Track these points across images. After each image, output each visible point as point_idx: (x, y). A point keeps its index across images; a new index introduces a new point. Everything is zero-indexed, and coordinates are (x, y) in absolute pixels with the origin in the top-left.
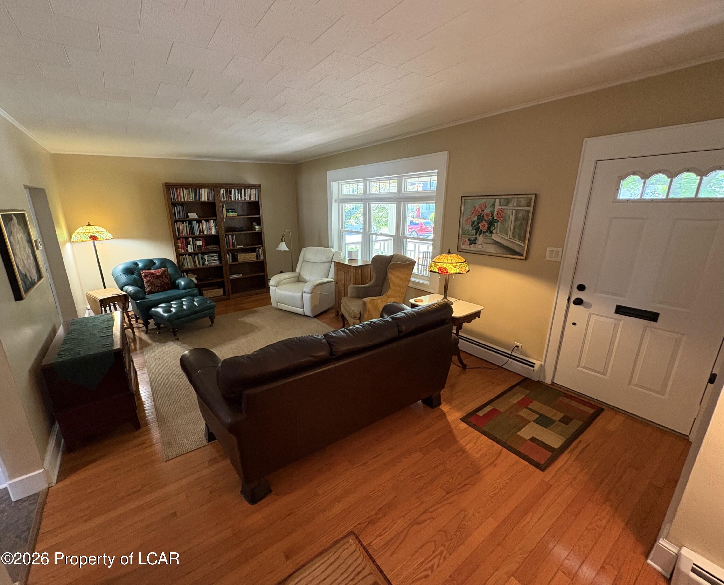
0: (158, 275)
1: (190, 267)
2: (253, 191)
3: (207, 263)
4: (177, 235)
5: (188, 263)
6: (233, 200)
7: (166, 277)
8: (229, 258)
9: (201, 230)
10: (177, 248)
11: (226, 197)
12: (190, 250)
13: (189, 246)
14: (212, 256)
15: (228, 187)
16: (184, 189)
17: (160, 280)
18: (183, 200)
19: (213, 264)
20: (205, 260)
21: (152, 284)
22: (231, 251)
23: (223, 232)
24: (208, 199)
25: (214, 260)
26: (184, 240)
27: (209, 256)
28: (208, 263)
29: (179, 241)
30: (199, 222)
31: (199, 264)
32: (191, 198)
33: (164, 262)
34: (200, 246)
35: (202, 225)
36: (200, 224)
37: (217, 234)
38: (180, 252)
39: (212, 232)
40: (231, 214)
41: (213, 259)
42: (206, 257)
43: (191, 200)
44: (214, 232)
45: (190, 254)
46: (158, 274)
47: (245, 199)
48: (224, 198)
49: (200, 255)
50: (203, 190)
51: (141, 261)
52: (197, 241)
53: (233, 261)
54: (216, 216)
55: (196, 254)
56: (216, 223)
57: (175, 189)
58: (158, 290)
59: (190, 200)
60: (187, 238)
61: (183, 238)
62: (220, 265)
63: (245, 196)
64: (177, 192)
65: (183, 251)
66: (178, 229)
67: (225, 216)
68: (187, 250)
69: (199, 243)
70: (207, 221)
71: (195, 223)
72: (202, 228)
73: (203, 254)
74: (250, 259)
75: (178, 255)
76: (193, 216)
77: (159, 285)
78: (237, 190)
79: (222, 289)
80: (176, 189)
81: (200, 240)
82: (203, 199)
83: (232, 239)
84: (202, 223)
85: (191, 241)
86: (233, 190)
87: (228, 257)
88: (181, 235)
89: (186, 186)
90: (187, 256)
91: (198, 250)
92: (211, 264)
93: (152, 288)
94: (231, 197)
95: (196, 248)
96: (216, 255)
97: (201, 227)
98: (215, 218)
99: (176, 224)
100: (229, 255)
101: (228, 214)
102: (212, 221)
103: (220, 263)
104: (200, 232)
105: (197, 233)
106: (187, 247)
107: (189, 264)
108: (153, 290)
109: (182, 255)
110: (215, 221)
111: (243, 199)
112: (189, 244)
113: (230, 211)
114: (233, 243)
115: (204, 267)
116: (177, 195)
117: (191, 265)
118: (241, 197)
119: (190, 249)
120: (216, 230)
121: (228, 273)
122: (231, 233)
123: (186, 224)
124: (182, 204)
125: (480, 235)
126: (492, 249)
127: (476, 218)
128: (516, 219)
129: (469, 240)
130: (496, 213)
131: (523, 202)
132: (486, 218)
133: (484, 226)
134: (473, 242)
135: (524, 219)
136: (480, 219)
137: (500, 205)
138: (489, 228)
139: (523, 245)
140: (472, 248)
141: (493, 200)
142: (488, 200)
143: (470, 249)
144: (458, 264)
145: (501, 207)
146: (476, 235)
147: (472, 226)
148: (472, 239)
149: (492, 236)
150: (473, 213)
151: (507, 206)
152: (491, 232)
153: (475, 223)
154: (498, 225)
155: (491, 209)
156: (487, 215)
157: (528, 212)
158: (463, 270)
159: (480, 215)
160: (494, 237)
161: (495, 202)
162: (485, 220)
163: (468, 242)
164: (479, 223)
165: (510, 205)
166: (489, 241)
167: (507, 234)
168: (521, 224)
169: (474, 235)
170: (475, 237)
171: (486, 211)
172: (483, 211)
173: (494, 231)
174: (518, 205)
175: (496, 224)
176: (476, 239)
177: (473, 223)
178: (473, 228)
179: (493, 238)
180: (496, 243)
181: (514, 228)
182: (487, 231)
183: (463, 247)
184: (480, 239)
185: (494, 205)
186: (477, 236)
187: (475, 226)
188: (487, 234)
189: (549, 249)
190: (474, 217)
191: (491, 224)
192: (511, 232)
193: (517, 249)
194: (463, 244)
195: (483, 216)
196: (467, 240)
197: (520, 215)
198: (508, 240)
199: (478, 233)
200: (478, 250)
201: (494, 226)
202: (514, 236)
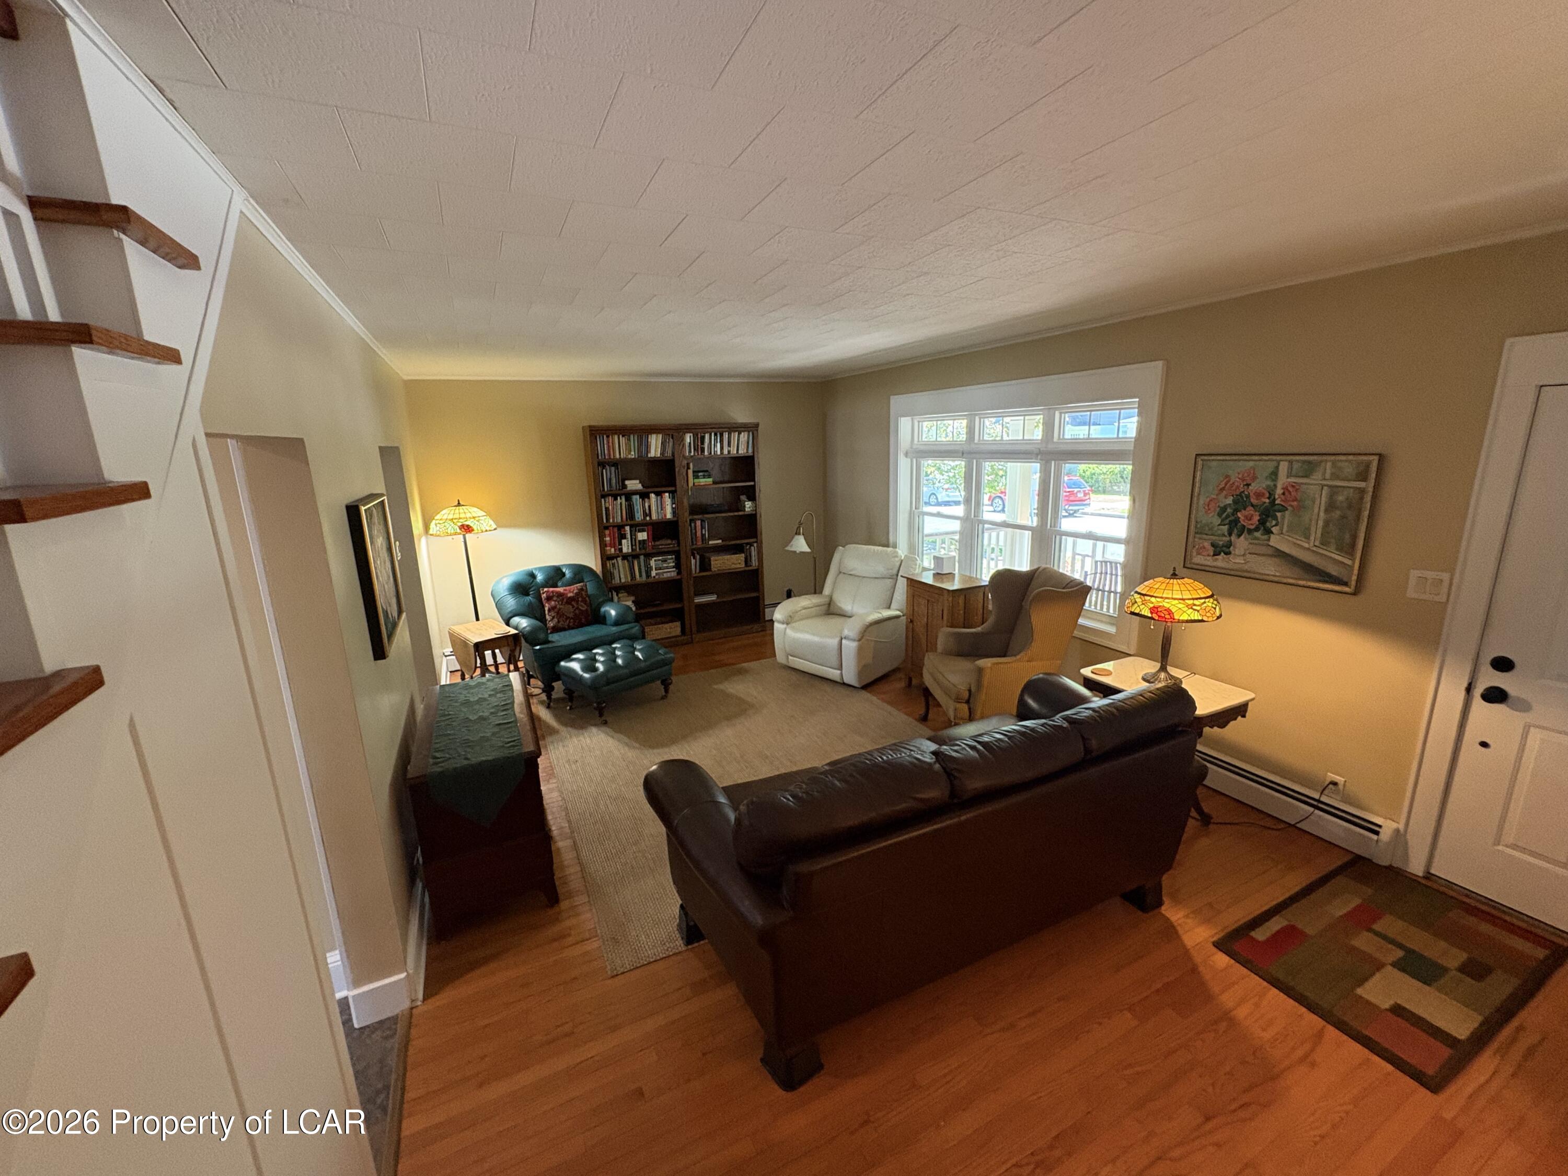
0: (570, 597)
1: (623, 580)
2: (744, 436)
3: (654, 573)
4: (605, 521)
5: (622, 574)
6: (706, 453)
7: (584, 601)
8: (694, 563)
9: (647, 511)
10: (603, 545)
11: (695, 450)
12: (625, 550)
13: (624, 541)
14: (665, 561)
15: (699, 430)
16: (621, 436)
17: (573, 607)
18: (618, 456)
19: (665, 575)
20: (651, 568)
21: (559, 614)
22: (699, 550)
23: (687, 514)
24: (662, 454)
25: (667, 568)
26: (616, 530)
27: (659, 560)
28: (657, 574)
29: (607, 532)
30: (644, 496)
31: (641, 576)
32: (633, 453)
33: (580, 572)
34: (644, 541)
35: (649, 502)
36: (646, 500)
37: (675, 519)
38: (609, 553)
39: (665, 516)
40: (703, 481)
41: (665, 565)
42: (653, 563)
43: (633, 455)
44: (669, 516)
45: (625, 557)
46: (570, 595)
47: (729, 452)
48: (690, 452)
49: (642, 557)
50: (654, 436)
51: (540, 569)
52: (640, 531)
53: (700, 571)
54: (675, 486)
55: (636, 556)
56: (673, 498)
57: (605, 436)
58: (568, 626)
59: (630, 456)
60: (620, 527)
61: (614, 527)
62: (679, 577)
63: (729, 445)
64: (608, 442)
65: (613, 550)
66: (607, 509)
67: (691, 484)
68: (621, 550)
69: (642, 536)
70: (658, 494)
71: (636, 499)
72: (649, 507)
73: (648, 556)
74: (733, 566)
75: (605, 558)
76: (633, 485)
77: (571, 615)
78: (716, 435)
79: (678, 624)
80: (608, 437)
81: (643, 531)
82: (652, 454)
83: (702, 527)
84: (649, 498)
85: (628, 532)
86: (707, 436)
87: (693, 561)
88: (611, 521)
89: (624, 431)
90: (619, 559)
91: (640, 549)
92: (661, 577)
93: (559, 622)
94: (703, 450)
95: (636, 545)
96: (672, 558)
97: (647, 505)
98: (673, 489)
99: (603, 500)
100: (694, 558)
101: (696, 480)
102: (667, 494)
103: (679, 573)
104: (645, 515)
105: (639, 516)
106: (620, 544)
107: (622, 576)
108: (560, 625)
109: (611, 558)
110: (673, 493)
111: (726, 452)
112: (625, 538)
113: (700, 474)
114: (703, 535)
115: (650, 580)
116: (609, 447)
117: (626, 577)
118: (722, 448)
119: (626, 547)
120: (674, 512)
121: (692, 593)
122: (700, 516)
123: (622, 501)
124: (615, 464)
125: (1239, 536)
126: (1270, 568)
127: (1229, 501)
128: (1331, 506)
129: (1213, 545)
130: (1279, 491)
131: (1349, 470)
132: (1254, 501)
133: (1249, 518)
134: (1222, 549)
135: (1350, 507)
136: (1241, 502)
137: (1289, 475)
138: (1262, 522)
139: (1349, 562)
140: (1220, 562)
141: (1275, 464)
142: (1261, 463)
143: (1215, 564)
144: (1196, 602)
145: (1292, 480)
146: (1230, 534)
147: (1220, 515)
148: (1221, 543)
149: (1269, 540)
150: (1222, 489)
151: (1306, 476)
152: (1268, 532)
153: (1229, 510)
154: (1286, 518)
155: (1269, 483)
156: (1259, 495)
157: (1362, 491)
158: (1208, 614)
159: (1240, 495)
160: (1275, 541)
161: (1277, 468)
162: (1252, 506)
163: (1211, 551)
164: (1236, 511)
165: (1317, 477)
166: (1264, 550)
167: (1307, 538)
168: (1343, 517)
169: (1224, 535)
170: (1228, 539)
171: (1254, 487)
172: (1248, 485)
173: (1274, 529)
174: (1335, 476)
175: (1279, 514)
176: (1229, 544)
177: (1224, 509)
178: (1222, 521)
179: (1271, 543)
180: (1280, 554)
181: (1327, 523)
182: (1257, 529)
183: (1198, 559)
184: (1241, 544)
185: (1274, 474)
186: (1233, 538)
187: (1228, 516)
188: (1257, 534)
189: (1414, 574)
190: (1226, 497)
191: (1268, 514)
192: (1316, 533)
193: (1333, 570)
194: (1199, 554)
195: (1248, 497)
196: (1207, 544)
197: (1341, 498)
198: (1308, 549)
199: (1235, 531)
200: (1236, 567)
201: (1276, 518)
202: (1324, 543)
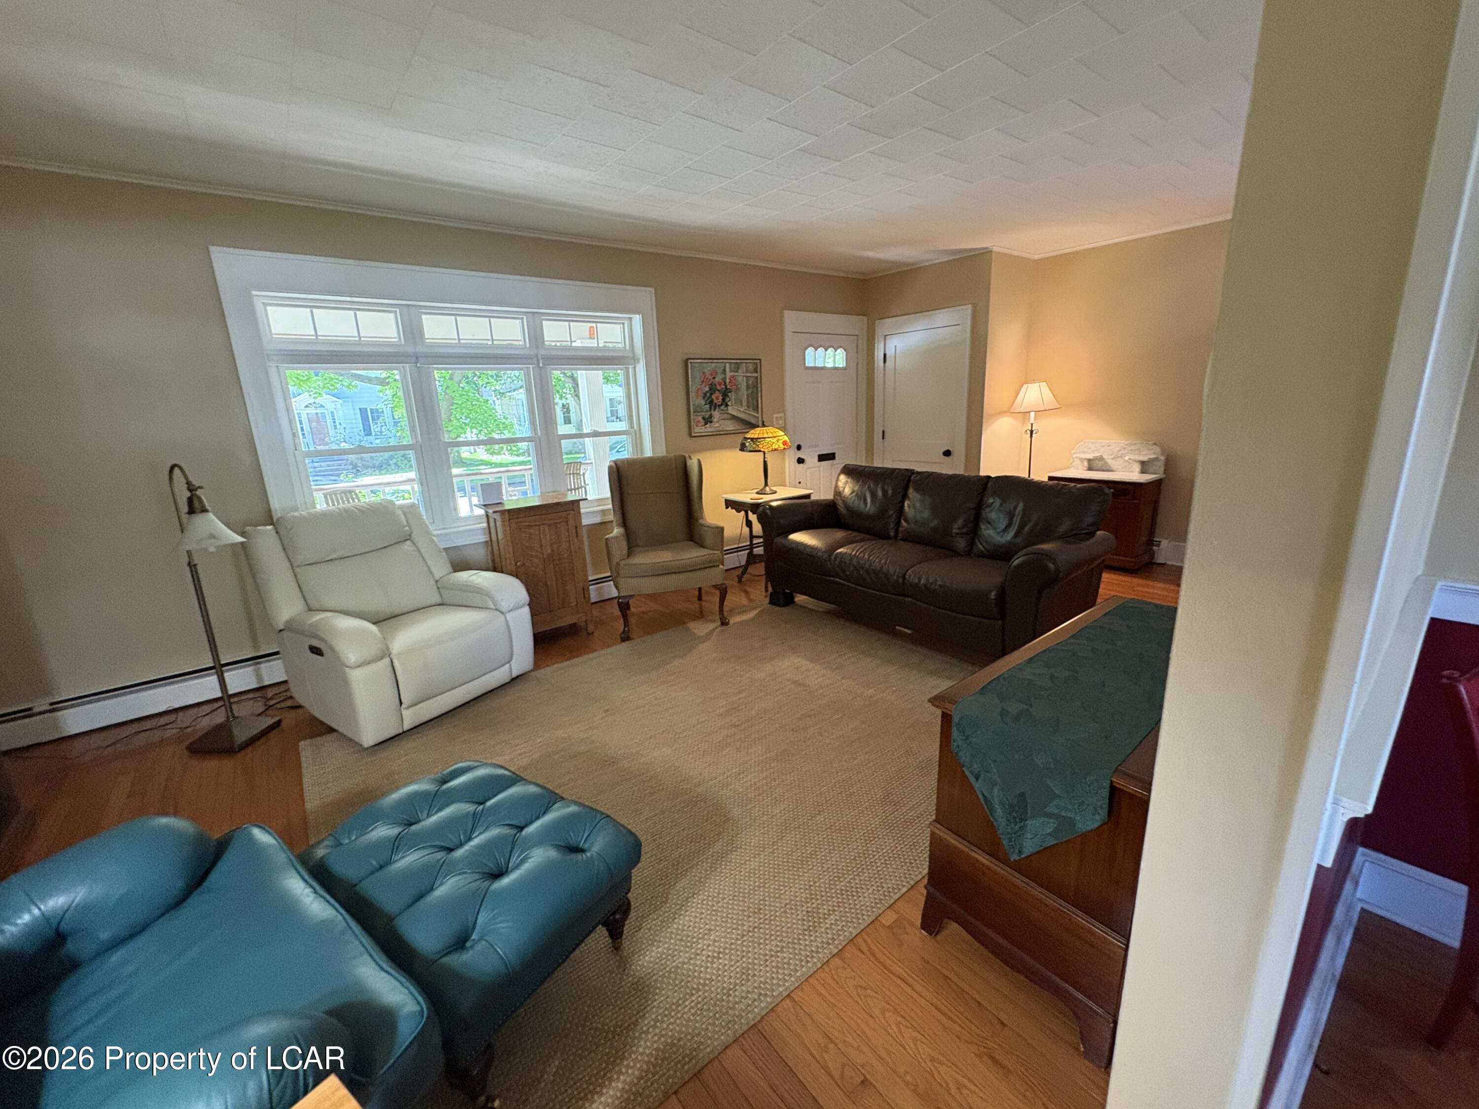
125: (715, 410)
126: (730, 426)
127: (707, 389)
128: (748, 387)
129: (704, 418)
130: (728, 381)
131: (751, 367)
132: (718, 388)
133: (717, 398)
134: (708, 420)
135: (754, 387)
136: (713, 389)
137: (731, 371)
138: (724, 400)
139: (756, 415)
140: (709, 428)
141: (723, 365)
142: (719, 365)
143: (706, 430)
145: (732, 374)
147: (704, 398)
148: (707, 416)
149: (727, 410)
150: (703, 381)
151: (737, 372)
152: (727, 405)
153: (708, 395)
154: (732, 395)
155: (723, 376)
156: (720, 384)
157: (756, 378)
159: (711, 385)
160: (731, 410)
161: (725, 367)
162: (718, 390)
163: (703, 422)
164: (711, 394)
165: (740, 371)
166: (726, 416)
167: (742, 405)
168: (753, 392)
169: (707, 411)
170: (709, 413)
171: (717, 379)
172: (714, 378)
173: (729, 403)
174: (747, 371)
175: (729, 394)
176: (711, 416)
177: (705, 394)
178: (706, 401)
179: (730, 411)
180: (734, 417)
181: (748, 396)
182: (721, 405)
183: (697, 430)
184: (716, 414)
185: (724, 370)
186: (712, 411)
187: (708, 399)
188: (722, 407)
189: (775, 416)
190: (705, 386)
191: (725, 395)
192: (744, 403)
193: (753, 421)
194: (697, 426)
195: (715, 385)
196: (700, 418)
197: (750, 382)
198: (743, 412)
199: (713, 407)
200: (716, 429)
201: (728, 397)
202: (748, 407)
